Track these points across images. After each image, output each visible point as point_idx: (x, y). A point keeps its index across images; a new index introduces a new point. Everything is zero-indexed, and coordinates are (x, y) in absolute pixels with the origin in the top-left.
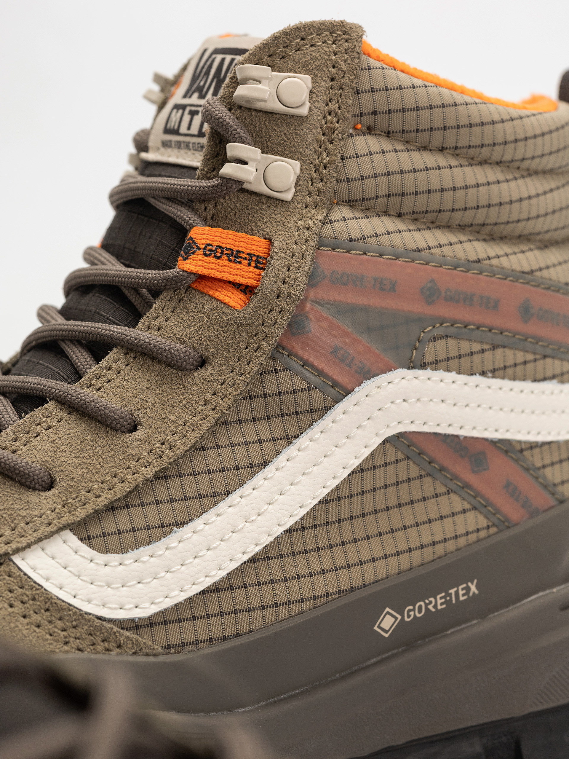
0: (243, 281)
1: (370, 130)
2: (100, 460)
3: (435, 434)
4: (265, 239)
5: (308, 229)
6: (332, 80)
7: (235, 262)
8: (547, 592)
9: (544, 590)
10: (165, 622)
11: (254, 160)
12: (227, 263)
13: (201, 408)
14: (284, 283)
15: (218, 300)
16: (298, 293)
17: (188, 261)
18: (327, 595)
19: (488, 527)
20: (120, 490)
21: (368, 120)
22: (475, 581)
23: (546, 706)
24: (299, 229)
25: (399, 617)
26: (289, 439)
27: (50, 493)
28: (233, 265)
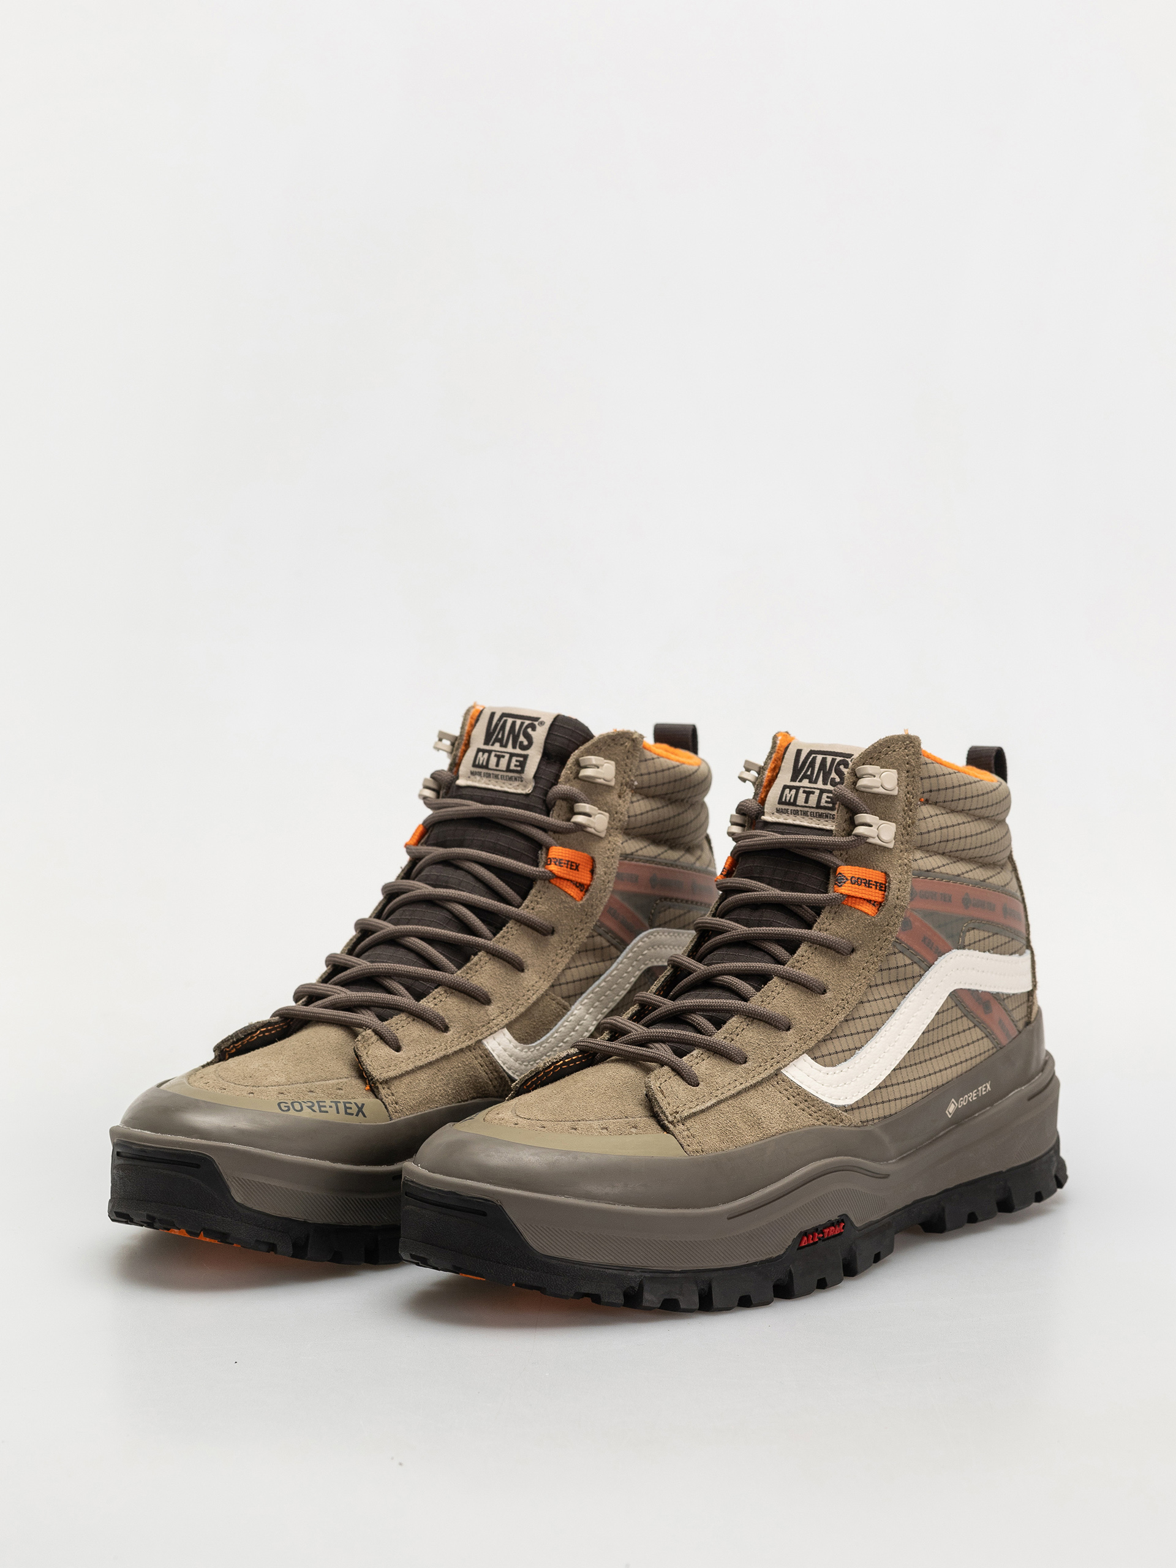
0: (873, 898)
1: (927, 802)
2: (813, 1011)
3: (969, 989)
4: (882, 872)
5: (905, 865)
6: (908, 772)
7: (869, 887)
8: (1019, 1089)
9: (1017, 1088)
10: (859, 1108)
11: (876, 824)
12: (864, 888)
13: (857, 978)
14: (897, 898)
15: (861, 911)
16: (906, 905)
17: (843, 887)
18: (928, 1090)
19: (993, 1048)
20: (828, 1029)
21: (926, 796)
22: (990, 1082)
23: (1021, 1163)
24: (900, 866)
25: (957, 1104)
26: (904, 995)
27: (789, 1032)
28: (867, 889)
